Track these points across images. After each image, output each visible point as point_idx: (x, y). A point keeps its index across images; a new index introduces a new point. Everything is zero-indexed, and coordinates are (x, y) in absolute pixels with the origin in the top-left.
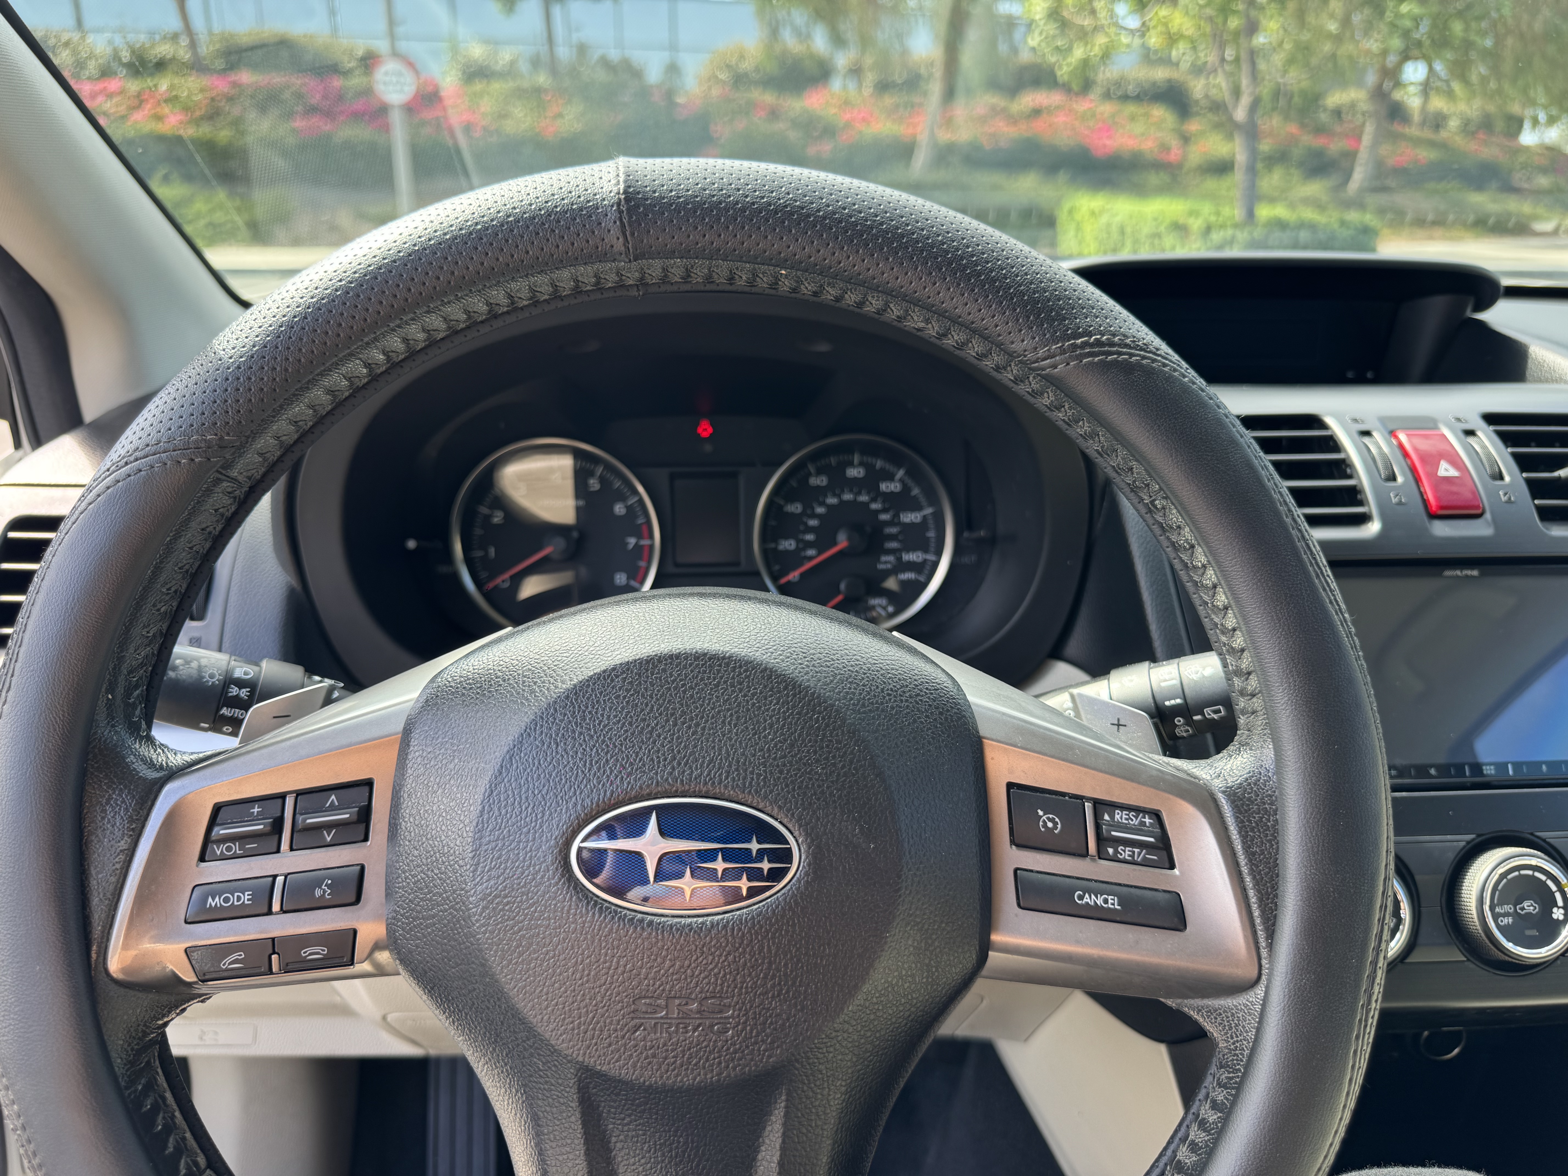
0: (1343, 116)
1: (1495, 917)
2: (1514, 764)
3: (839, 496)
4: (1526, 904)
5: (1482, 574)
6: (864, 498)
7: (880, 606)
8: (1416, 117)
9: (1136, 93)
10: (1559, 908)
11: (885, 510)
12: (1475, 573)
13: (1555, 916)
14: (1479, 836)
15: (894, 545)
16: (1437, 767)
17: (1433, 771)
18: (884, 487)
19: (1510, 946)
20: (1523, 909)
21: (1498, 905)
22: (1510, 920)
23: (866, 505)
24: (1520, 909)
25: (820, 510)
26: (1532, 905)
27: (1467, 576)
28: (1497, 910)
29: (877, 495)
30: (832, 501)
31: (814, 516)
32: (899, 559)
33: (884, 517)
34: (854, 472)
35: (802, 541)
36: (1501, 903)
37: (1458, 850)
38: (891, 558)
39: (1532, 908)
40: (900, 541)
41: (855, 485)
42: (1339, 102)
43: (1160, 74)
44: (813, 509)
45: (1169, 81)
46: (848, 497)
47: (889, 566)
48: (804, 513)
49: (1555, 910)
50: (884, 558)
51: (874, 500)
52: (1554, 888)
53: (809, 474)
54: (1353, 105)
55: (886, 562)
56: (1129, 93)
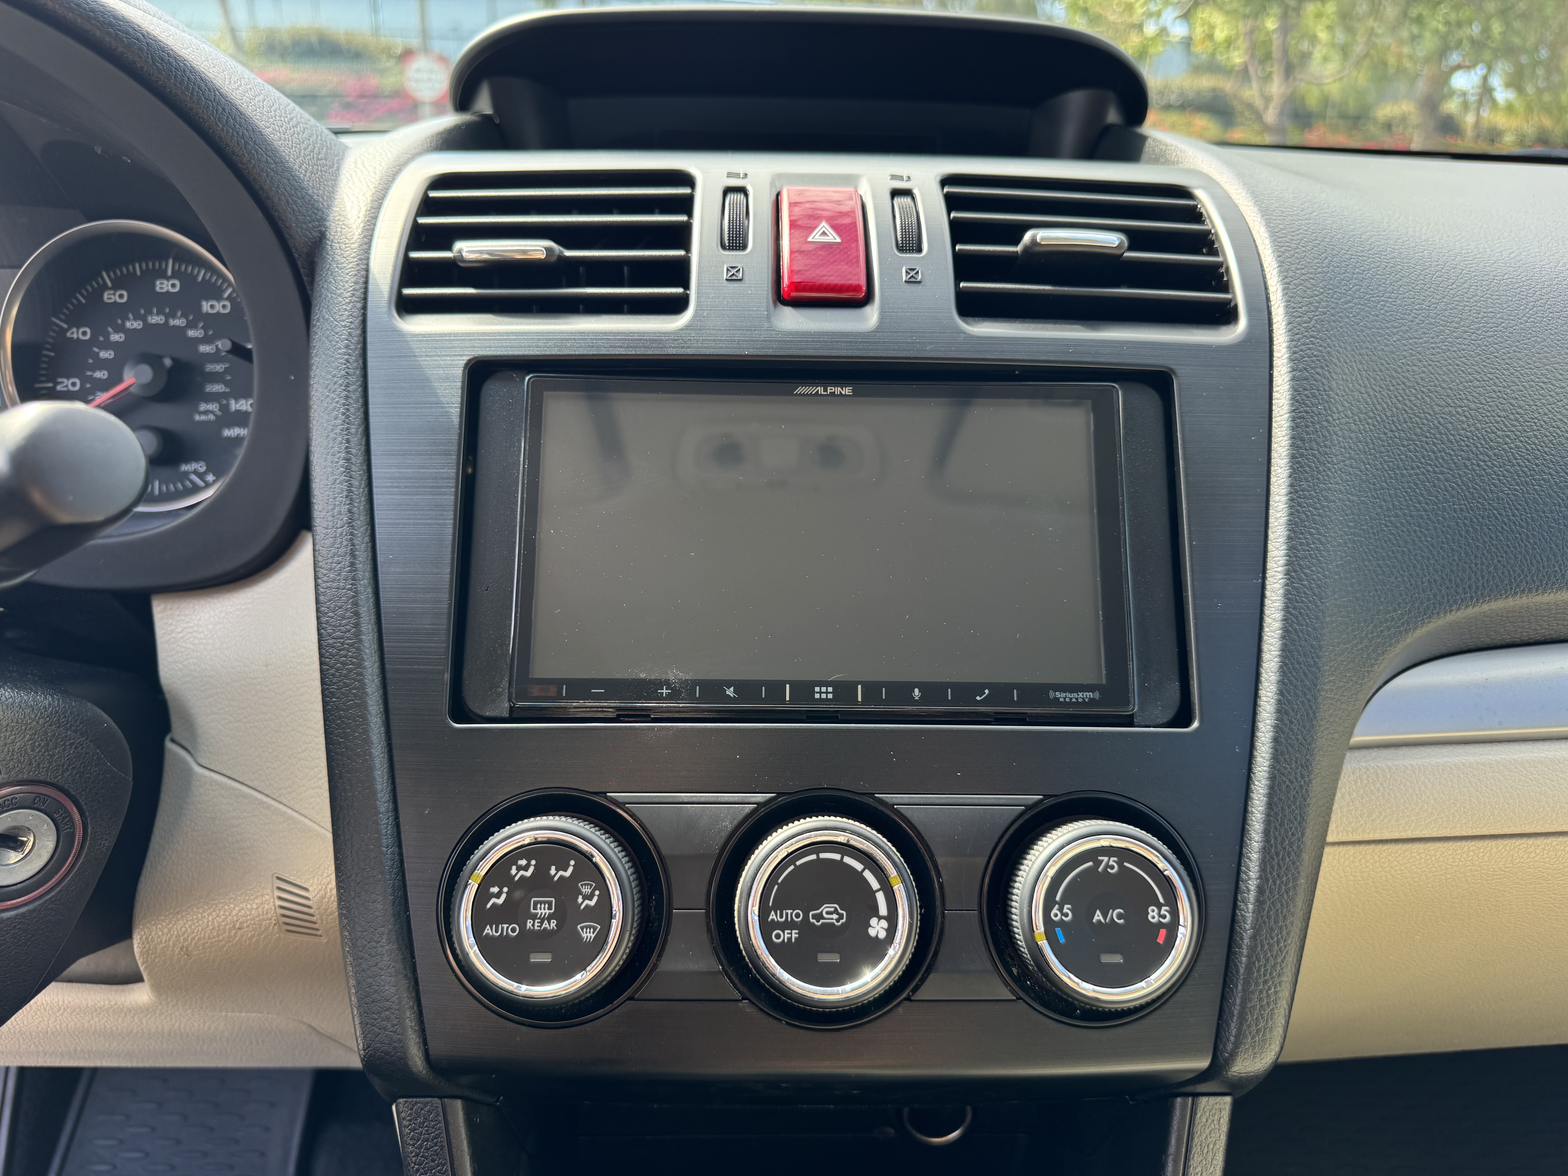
0: (1394, 129)
1: (766, 928)
2: (865, 685)
3: (144, 319)
4: (825, 909)
5: (856, 393)
6: (178, 322)
7: (195, 472)
8: (1470, 132)
9: (1180, 103)
10: (880, 918)
11: (206, 340)
12: (847, 391)
13: (872, 932)
14: (779, 794)
15: (218, 388)
16: (739, 686)
17: (730, 692)
18: (206, 307)
19: (785, 976)
20: (819, 917)
21: (775, 908)
22: (795, 934)
23: (182, 330)
24: (814, 917)
25: (116, 337)
26: (836, 911)
27: (833, 394)
28: (772, 916)
29: (197, 318)
30: (133, 324)
31: (108, 345)
32: (224, 408)
33: (204, 349)
34: (164, 286)
35: (92, 379)
36: (780, 906)
37: (740, 817)
38: (213, 407)
39: (835, 916)
40: (226, 383)
41: (166, 302)
42: (1390, 115)
43: (1206, 82)
44: (107, 335)
45: (1214, 90)
46: (155, 319)
47: (211, 417)
48: (93, 341)
49: (874, 921)
50: (203, 407)
51: (192, 325)
52: (875, 884)
53: (105, 287)
54: (1404, 119)
55: (206, 412)
56: (1172, 103)
